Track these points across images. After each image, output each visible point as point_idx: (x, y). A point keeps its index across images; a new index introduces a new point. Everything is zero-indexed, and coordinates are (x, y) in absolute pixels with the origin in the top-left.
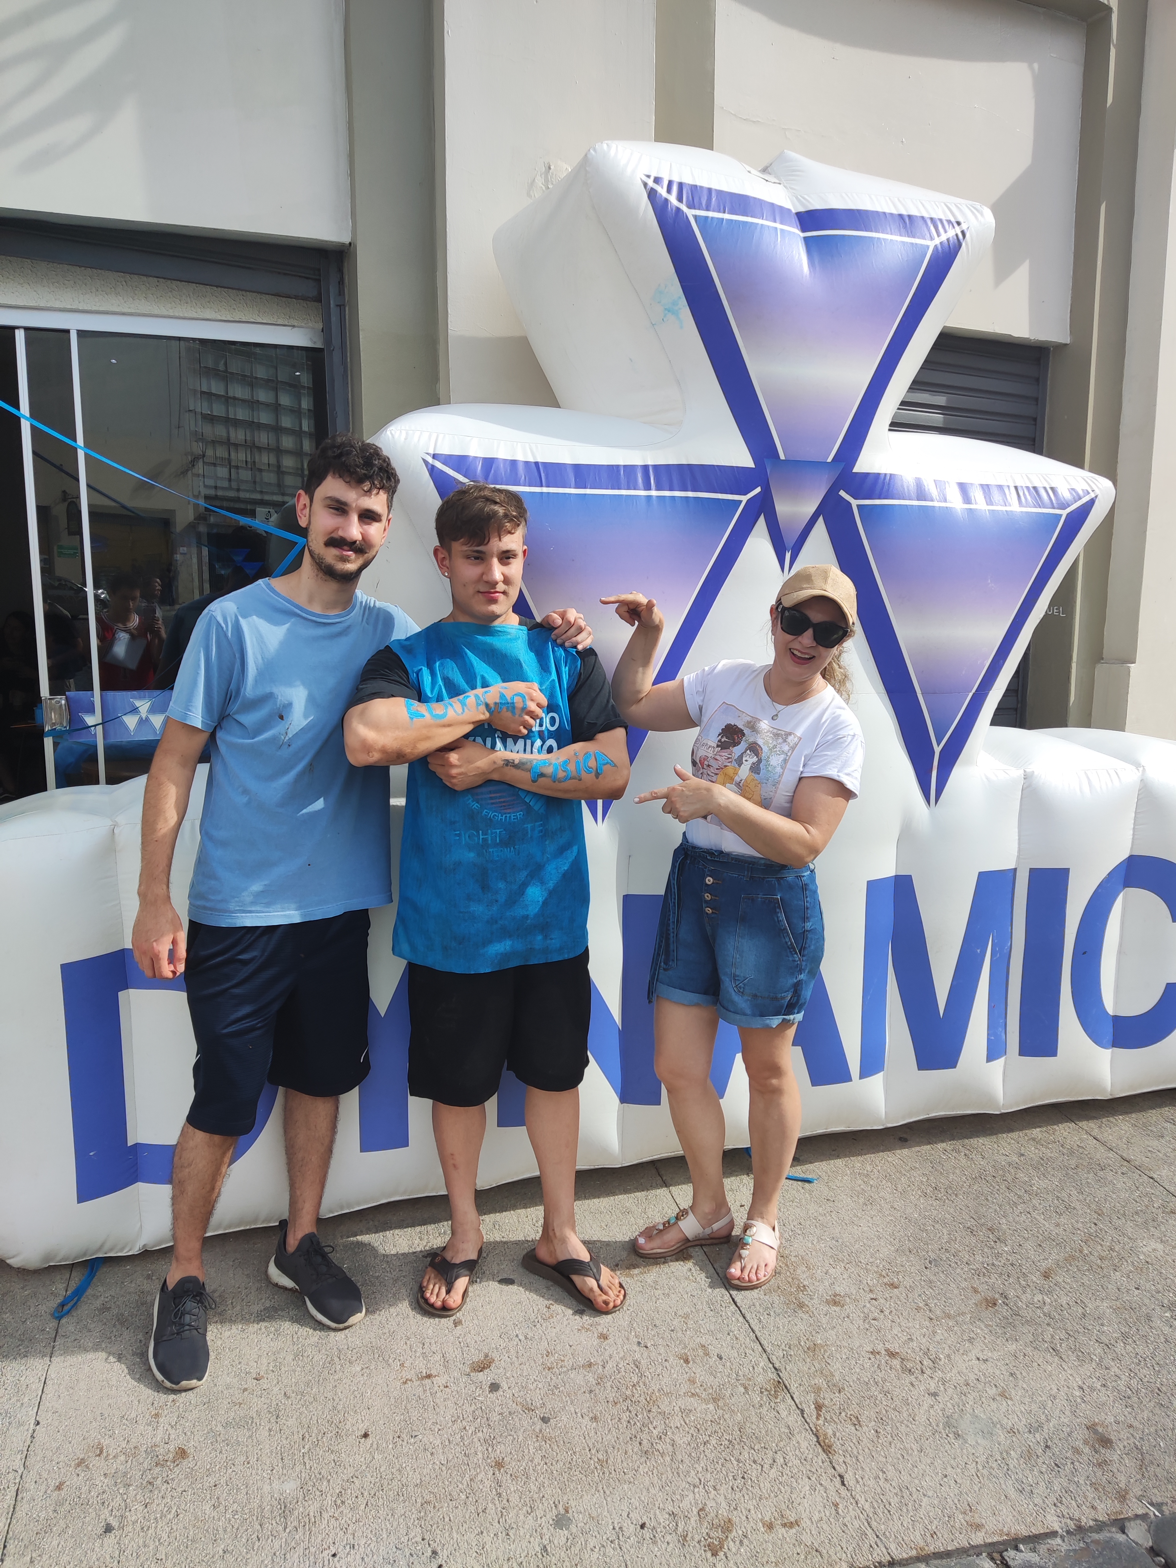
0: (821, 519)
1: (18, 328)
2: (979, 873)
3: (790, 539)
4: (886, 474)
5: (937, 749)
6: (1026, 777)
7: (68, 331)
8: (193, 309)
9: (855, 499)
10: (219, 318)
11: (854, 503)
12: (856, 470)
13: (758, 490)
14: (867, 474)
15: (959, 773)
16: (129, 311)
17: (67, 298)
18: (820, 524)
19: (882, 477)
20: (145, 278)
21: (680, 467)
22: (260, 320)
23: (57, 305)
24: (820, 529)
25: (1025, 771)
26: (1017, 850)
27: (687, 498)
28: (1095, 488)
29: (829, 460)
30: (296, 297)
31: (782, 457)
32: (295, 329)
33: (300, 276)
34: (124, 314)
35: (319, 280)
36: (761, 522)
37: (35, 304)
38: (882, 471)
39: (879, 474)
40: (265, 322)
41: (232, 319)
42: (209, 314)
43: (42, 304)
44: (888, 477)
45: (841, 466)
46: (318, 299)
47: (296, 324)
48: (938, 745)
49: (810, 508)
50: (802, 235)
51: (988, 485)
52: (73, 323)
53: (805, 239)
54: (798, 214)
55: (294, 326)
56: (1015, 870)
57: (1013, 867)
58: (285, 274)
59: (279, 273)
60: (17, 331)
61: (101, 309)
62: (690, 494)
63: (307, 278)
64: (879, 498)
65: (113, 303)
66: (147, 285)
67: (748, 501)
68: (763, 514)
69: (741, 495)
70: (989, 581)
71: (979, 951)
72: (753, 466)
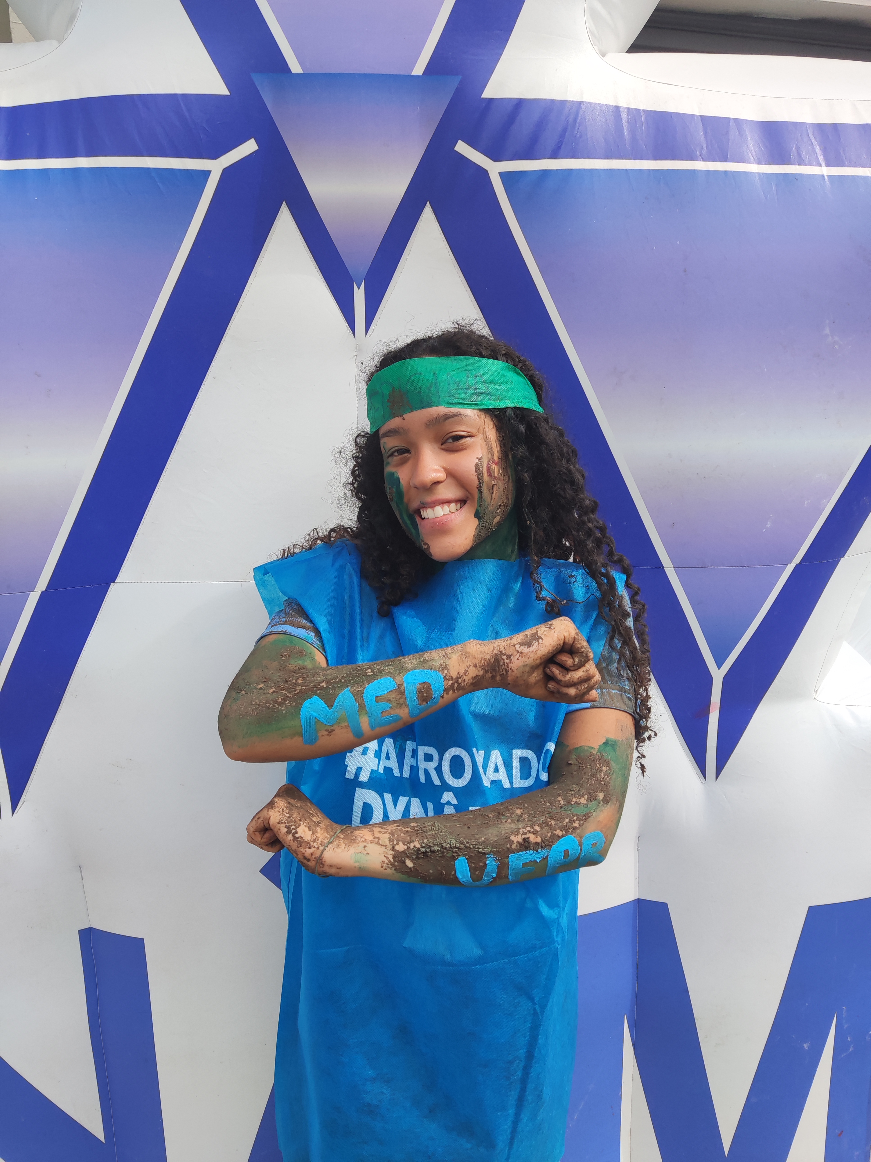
2: (811, 907)
3: (359, 258)
5: (718, 674)
9: (495, 158)
11: (494, 168)
12: (489, 92)
13: (250, 147)
15: (769, 716)
18: (427, 223)
19: (557, 107)
24: (428, 235)
29: (419, 70)
31: (295, 66)
36: (285, 223)
38: (558, 95)
39: (548, 103)
44: (572, 110)
45: (453, 83)
48: (719, 666)
49: (391, 186)
51: (835, 127)
64: (555, 156)
67: (227, 172)
68: (284, 203)
69: (203, 158)
70: (827, 331)
71: (806, 1046)
72: (225, 91)
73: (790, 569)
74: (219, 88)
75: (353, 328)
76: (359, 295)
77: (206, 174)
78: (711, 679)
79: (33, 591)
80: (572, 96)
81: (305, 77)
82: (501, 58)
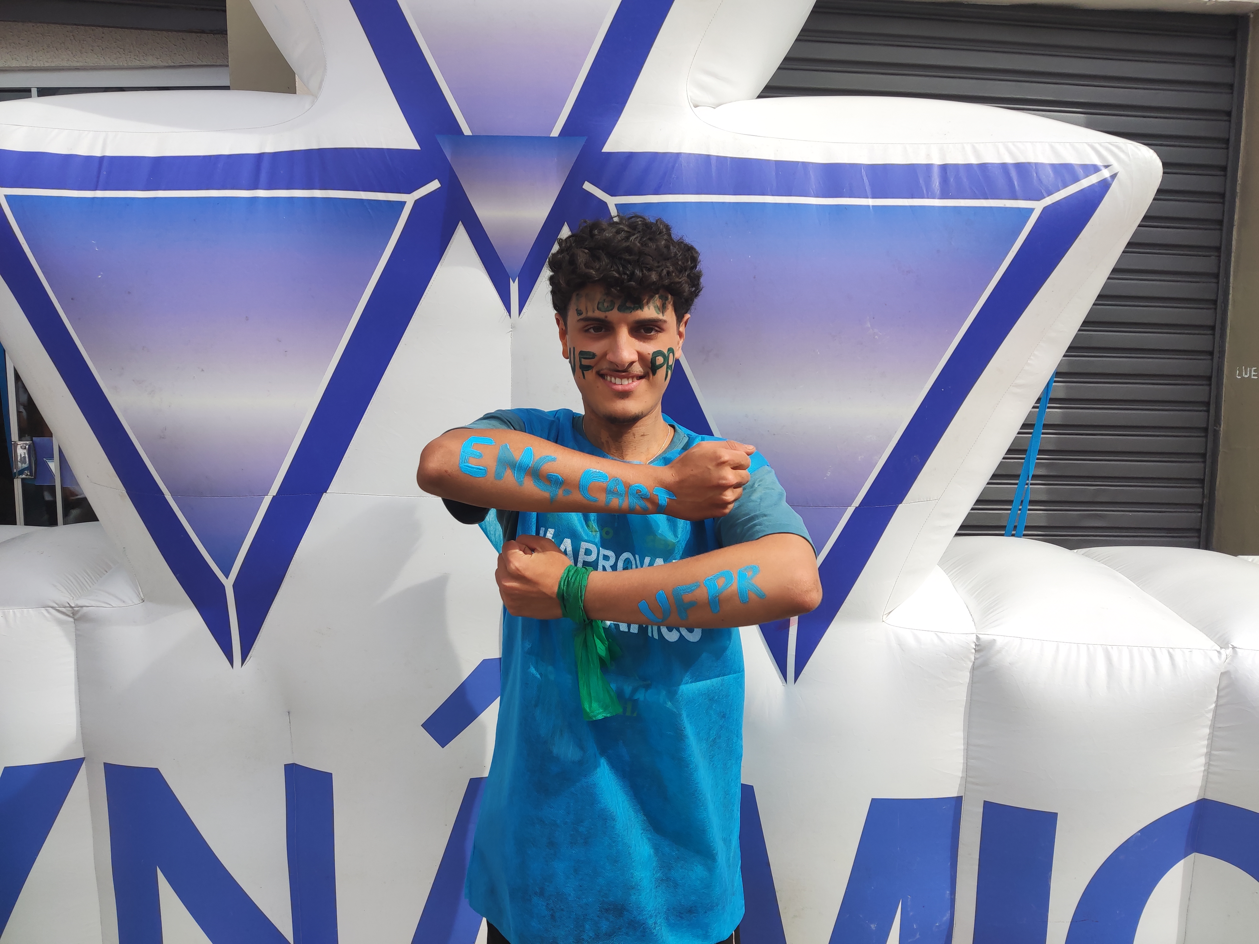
2: (874, 801)
3: (514, 263)
6: (980, 648)
7: (29, 91)
8: (136, 57)
9: (612, 194)
10: (161, 64)
11: (612, 201)
12: (608, 148)
13: (435, 185)
14: (630, 156)
16: (78, 64)
17: (23, 57)
22: (199, 63)
23: (14, 64)
25: (978, 638)
26: (961, 767)
28: (1112, 160)
29: (556, 132)
31: (467, 131)
33: (217, 10)
34: (77, 69)
36: (460, 236)
41: (173, 64)
45: (581, 142)
49: (538, 209)
52: (34, 82)
56: (958, 800)
57: (955, 795)
64: (656, 193)
65: (64, 58)
67: (417, 203)
68: (460, 222)
69: (401, 194)
70: (868, 325)
71: (873, 926)
72: (417, 147)
73: (850, 511)
74: (413, 144)
75: (509, 311)
76: (514, 287)
77: (403, 204)
79: (267, 495)
80: (672, 148)
81: (474, 138)
82: (618, 123)
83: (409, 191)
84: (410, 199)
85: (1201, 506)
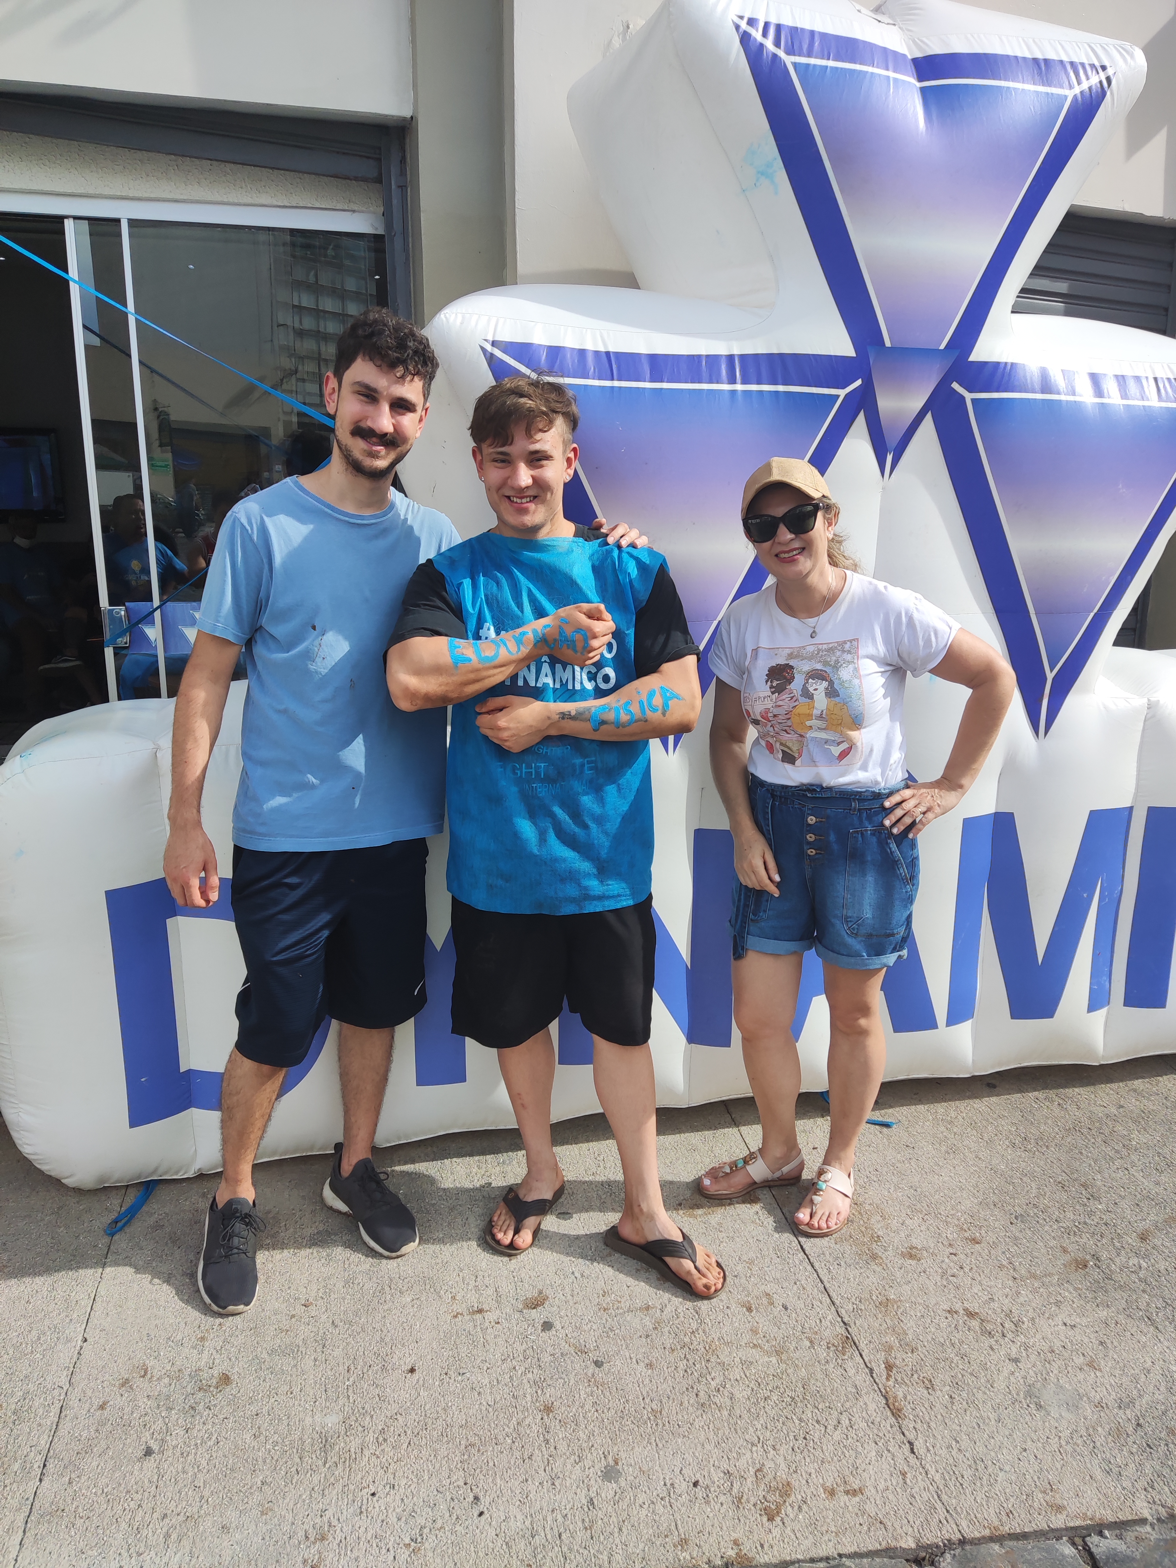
0: (929, 416)
1: (67, 217)
2: (1091, 811)
3: (892, 439)
4: (1006, 363)
5: (1050, 676)
6: (1151, 706)
7: (118, 221)
8: (247, 194)
9: (970, 392)
10: (275, 203)
11: (969, 396)
12: (972, 358)
13: (859, 382)
14: (985, 363)
15: (1072, 702)
16: (182, 197)
17: (117, 184)
18: (928, 422)
19: (1002, 366)
20: (197, 161)
21: (770, 356)
22: (318, 205)
23: (107, 191)
24: (928, 427)
25: (1149, 700)
26: (1134, 786)
27: (777, 392)
29: (942, 347)
30: (356, 179)
31: (888, 344)
32: (355, 214)
33: (361, 156)
34: (176, 201)
35: (380, 159)
36: (860, 421)
37: (83, 191)
38: (1003, 360)
39: (998, 363)
40: (324, 206)
41: (289, 205)
42: (264, 199)
43: (91, 191)
44: (1009, 367)
45: (956, 353)
46: (379, 180)
47: (356, 208)
48: (1051, 671)
49: (917, 403)
50: (919, 85)
51: (1123, 376)
52: (124, 211)
53: (923, 90)
54: (915, 61)
55: (354, 211)
56: (1131, 808)
57: (1129, 805)
58: (344, 153)
59: (338, 153)
60: (66, 221)
61: (152, 196)
62: (781, 388)
63: (368, 158)
64: (997, 391)
65: (165, 189)
66: (200, 169)
67: (846, 395)
68: (862, 411)
69: (838, 388)
70: (1120, 486)
71: (1085, 895)
72: (854, 355)
73: (1092, 615)
74: (851, 353)
75: (883, 476)
76: (889, 458)
77: (838, 396)
78: (1046, 679)
81: (890, 348)
83: (843, 388)
84: (842, 393)
85: (1134, 630)
